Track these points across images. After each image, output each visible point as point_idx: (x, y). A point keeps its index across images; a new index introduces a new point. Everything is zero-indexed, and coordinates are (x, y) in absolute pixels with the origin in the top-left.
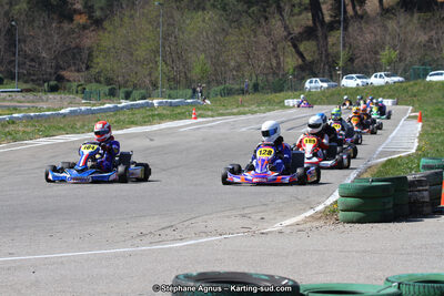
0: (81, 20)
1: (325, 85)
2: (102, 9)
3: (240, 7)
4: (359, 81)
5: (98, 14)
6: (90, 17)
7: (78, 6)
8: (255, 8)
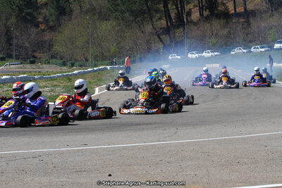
0: (42, 27)
1: (179, 57)
2: (53, 21)
3: (131, 19)
4: (197, 55)
5: (51, 23)
6: (47, 25)
7: (40, 20)
8: (139, 19)
